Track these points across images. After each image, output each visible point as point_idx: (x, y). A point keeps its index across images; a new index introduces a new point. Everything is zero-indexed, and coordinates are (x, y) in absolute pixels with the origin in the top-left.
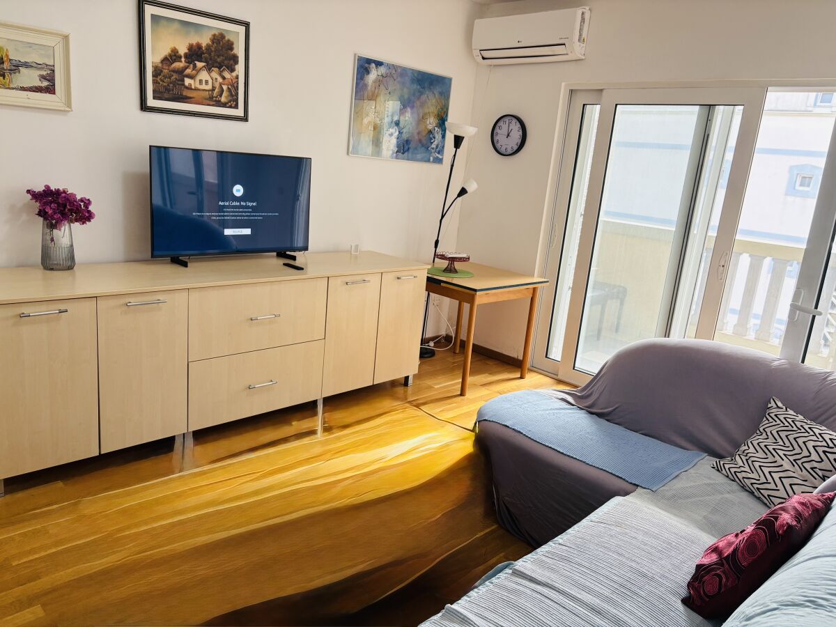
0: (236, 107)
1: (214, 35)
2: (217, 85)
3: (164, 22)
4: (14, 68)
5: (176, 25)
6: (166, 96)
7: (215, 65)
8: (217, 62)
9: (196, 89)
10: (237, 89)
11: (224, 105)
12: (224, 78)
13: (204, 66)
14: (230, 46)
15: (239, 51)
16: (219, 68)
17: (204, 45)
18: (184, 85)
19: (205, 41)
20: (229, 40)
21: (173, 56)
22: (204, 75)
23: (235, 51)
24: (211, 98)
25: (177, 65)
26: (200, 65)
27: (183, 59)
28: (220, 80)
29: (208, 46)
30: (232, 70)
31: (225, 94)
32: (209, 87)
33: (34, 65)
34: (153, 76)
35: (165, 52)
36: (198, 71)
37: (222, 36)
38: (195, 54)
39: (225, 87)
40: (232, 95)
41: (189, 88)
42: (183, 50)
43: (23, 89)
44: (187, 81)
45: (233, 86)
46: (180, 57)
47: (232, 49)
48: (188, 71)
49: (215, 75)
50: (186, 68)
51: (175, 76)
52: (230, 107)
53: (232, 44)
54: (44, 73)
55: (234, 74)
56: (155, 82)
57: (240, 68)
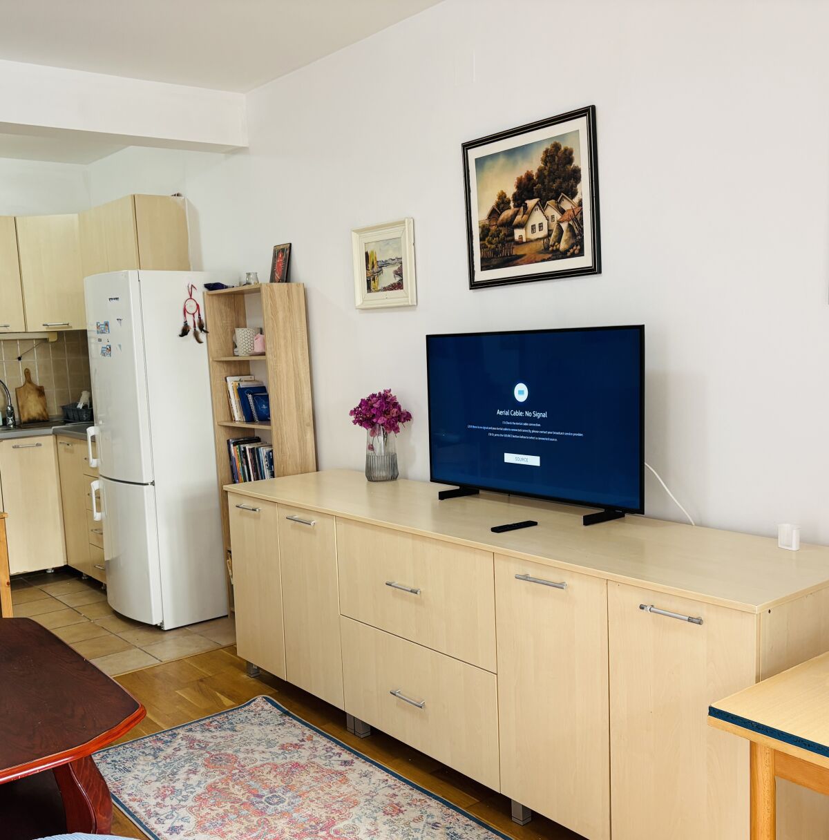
0: (581, 253)
1: (546, 152)
2: (554, 226)
3: (488, 163)
4: (379, 269)
5: (502, 160)
6: (494, 262)
7: (551, 194)
8: (551, 190)
9: (529, 241)
10: (580, 223)
11: (564, 255)
12: (562, 212)
13: (537, 204)
14: (568, 156)
15: (582, 161)
16: (556, 199)
17: (535, 172)
18: (513, 240)
19: (533, 165)
20: (566, 150)
21: (502, 203)
22: (538, 218)
23: (575, 163)
24: (546, 249)
25: (507, 214)
26: (531, 203)
27: (512, 204)
28: (558, 216)
29: (540, 171)
30: (572, 193)
31: (564, 237)
32: (544, 232)
33: (390, 261)
34: (481, 240)
35: (491, 202)
36: (530, 215)
37: (556, 147)
38: (526, 188)
39: (564, 226)
40: (574, 235)
41: (520, 243)
42: (510, 191)
43: (385, 289)
44: (518, 233)
45: (575, 219)
46: (509, 202)
47: (570, 161)
48: (519, 218)
49: (551, 211)
50: (516, 214)
51: (504, 231)
52: (573, 255)
53: (571, 152)
54: (396, 268)
55: (576, 200)
56: (483, 247)
57: (584, 188)
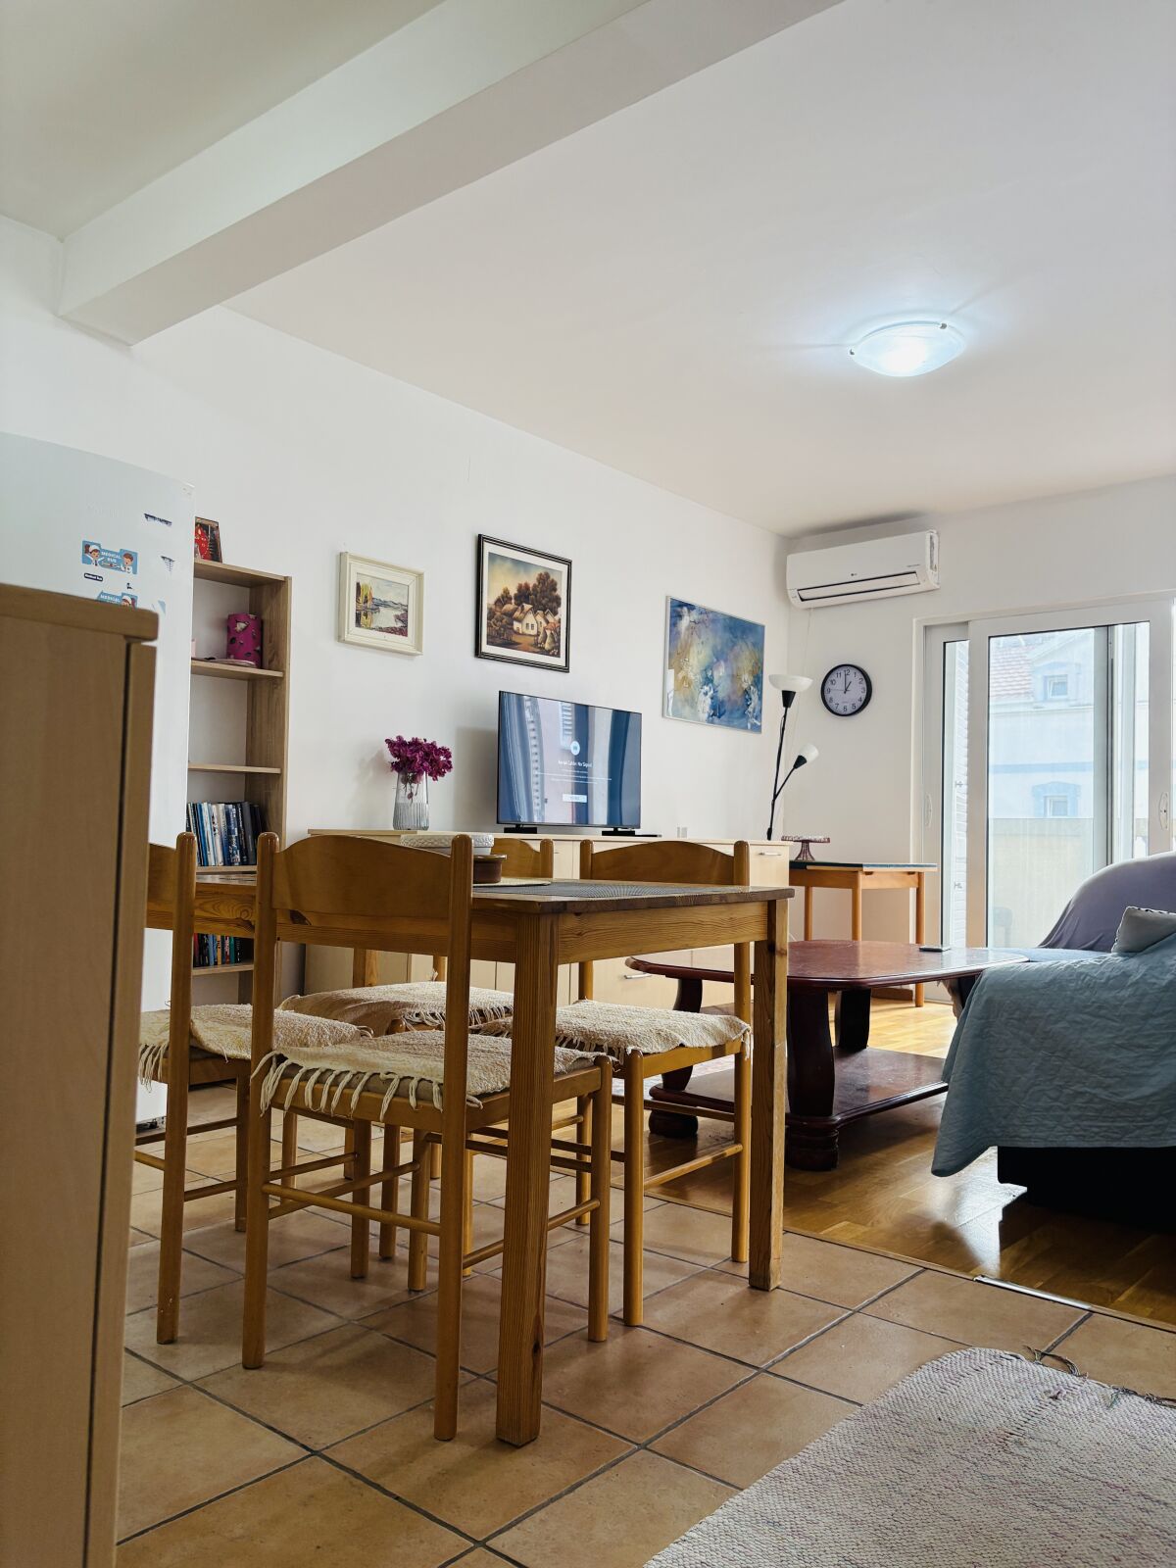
0: (558, 655)
1: (541, 575)
2: (541, 630)
3: (498, 561)
4: (375, 607)
5: (508, 564)
6: (498, 641)
7: (540, 607)
8: (540, 603)
9: (523, 634)
10: (559, 634)
11: (547, 653)
12: (548, 622)
13: (530, 609)
14: (553, 587)
15: (562, 592)
16: (544, 611)
17: (531, 586)
18: (512, 629)
19: (531, 580)
20: (553, 581)
21: (504, 599)
22: (530, 619)
23: (558, 592)
24: (536, 644)
25: (509, 607)
26: (527, 607)
27: (513, 601)
28: (544, 624)
29: (535, 586)
30: (555, 613)
31: (548, 640)
32: (534, 632)
33: (392, 605)
34: (488, 619)
35: (498, 593)
36: (526, 614)
37: (547, 576)
38: (524, 595)
39: (548, 632)
40: (554, 642)
41: (517, 633)
42: (513, 591)
43: (381, 629)
44: (516, 625)
45: (555, 631)
46: (511, 599)
47: (555, 590)
48: (517, 614)
49: (540, 618)
50: (515, 610)
51: (506, 619)
52: (553, 655)
53: (556, 584)
54: (399, 613)
55: (557, 618)
56: (489, 626)
57: (562, 610)
